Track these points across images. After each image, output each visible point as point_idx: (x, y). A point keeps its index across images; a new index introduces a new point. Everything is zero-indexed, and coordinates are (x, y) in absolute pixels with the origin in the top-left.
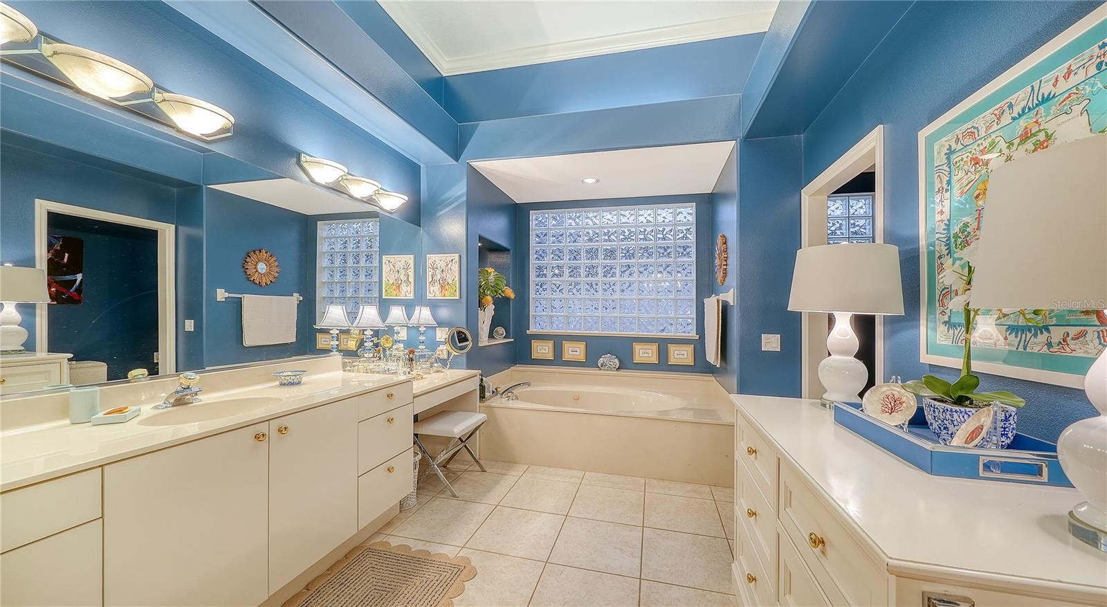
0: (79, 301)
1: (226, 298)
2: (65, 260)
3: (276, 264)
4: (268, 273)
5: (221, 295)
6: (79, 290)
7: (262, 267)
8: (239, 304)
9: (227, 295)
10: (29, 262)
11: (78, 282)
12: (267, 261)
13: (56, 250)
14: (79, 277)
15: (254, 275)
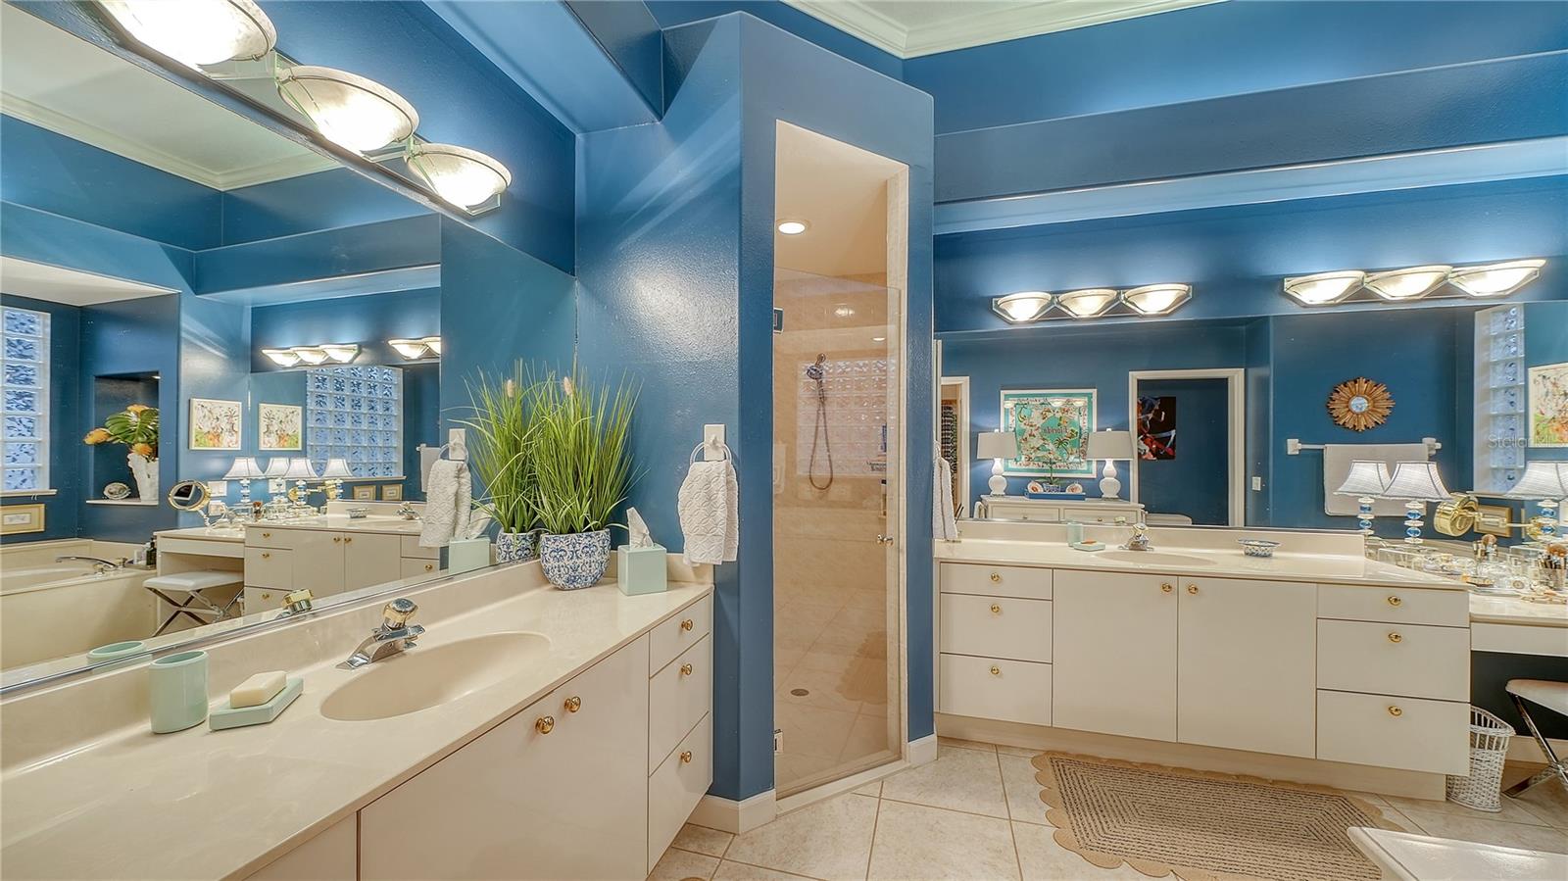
0: (1173, 457)
1: (1300, 450)
2: (1163, 419)
3: (1387, 395)
4: (1372, 410)
5: (1293, 446)
6: (1173, 447)
7: (1360, 404)
8: (1319, 456)
9: (1300, 446)
10: (1123, 426)
11: (1172, 438)
12: (1368, 394)
13: (1156, 410)
14: (1173, 433)
15: (1345, 416)
